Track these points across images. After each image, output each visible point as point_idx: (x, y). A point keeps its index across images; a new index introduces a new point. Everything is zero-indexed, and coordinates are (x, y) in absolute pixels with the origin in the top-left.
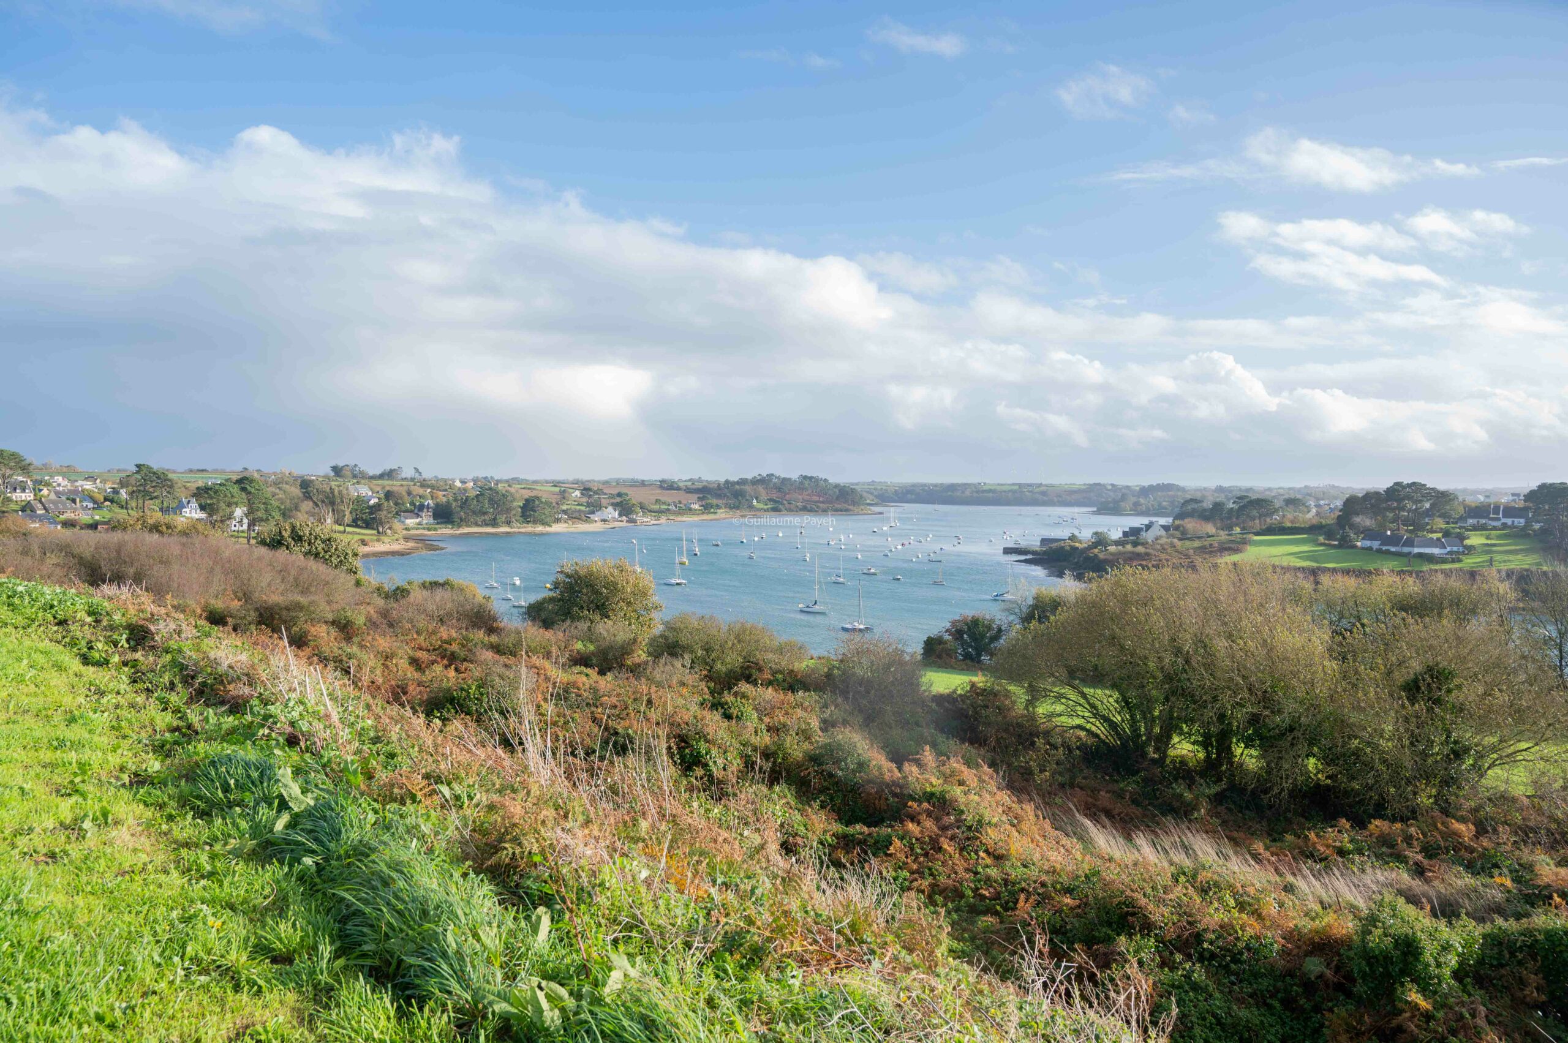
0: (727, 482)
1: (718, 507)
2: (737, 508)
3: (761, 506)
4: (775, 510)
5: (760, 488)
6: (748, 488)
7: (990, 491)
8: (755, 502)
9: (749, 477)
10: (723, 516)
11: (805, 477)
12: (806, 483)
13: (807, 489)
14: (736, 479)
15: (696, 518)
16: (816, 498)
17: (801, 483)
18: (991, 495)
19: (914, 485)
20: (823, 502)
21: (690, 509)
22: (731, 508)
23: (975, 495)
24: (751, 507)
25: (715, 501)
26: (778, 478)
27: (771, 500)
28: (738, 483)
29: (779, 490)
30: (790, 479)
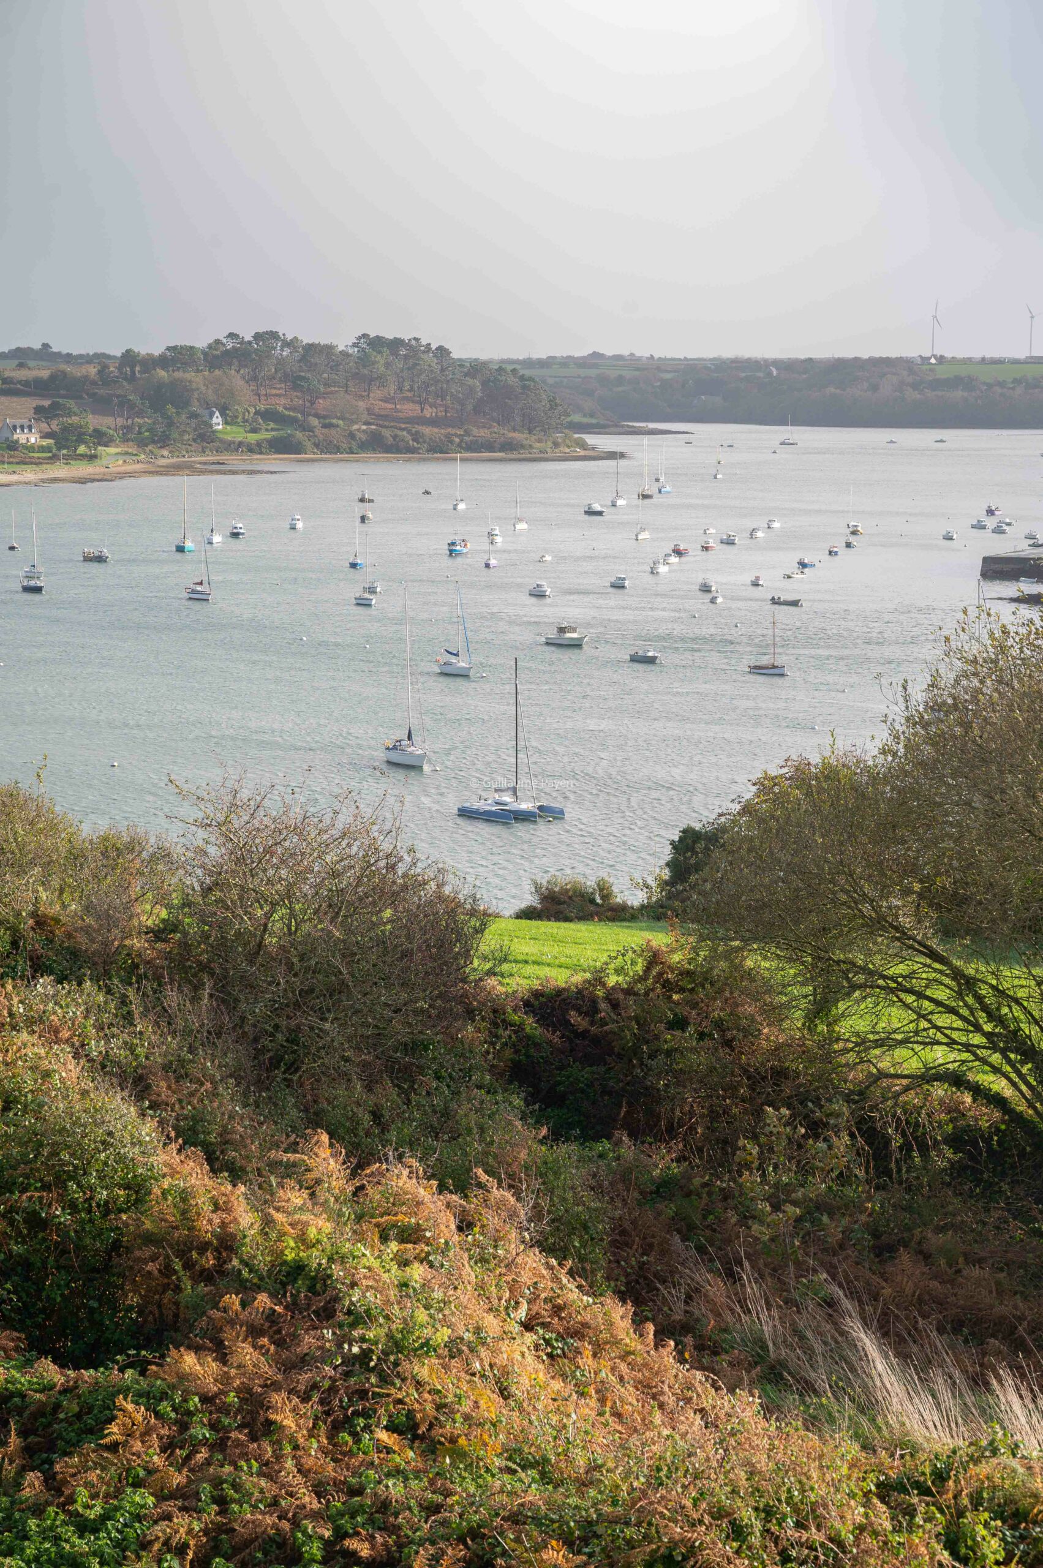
0: (129, 358)
1: (101, 438)
2: (163, 441)
3: (237, 434)
4: (283, 446)
5: (236, 379)
6: (197, 379)
7: (956, 382)
8: (217, 422)
9: (201, 341)
10: (118, 465)
11: (377, 343)
12: (380, 360)
13: (381, 381)
14: (157, 350)
15: (29, 474)
16: (410, 409)
17: (364, 360)
18: (959, 394)
20: (433, 422)
21: (13, 446)
22: (142, 444)
23: (912, 395)
24: (205, 438)
25: (93, 421)
26: (291, 344)
27: (268, 415)
28: (162, 361)
29: (295, 382)
30: (329, 348)
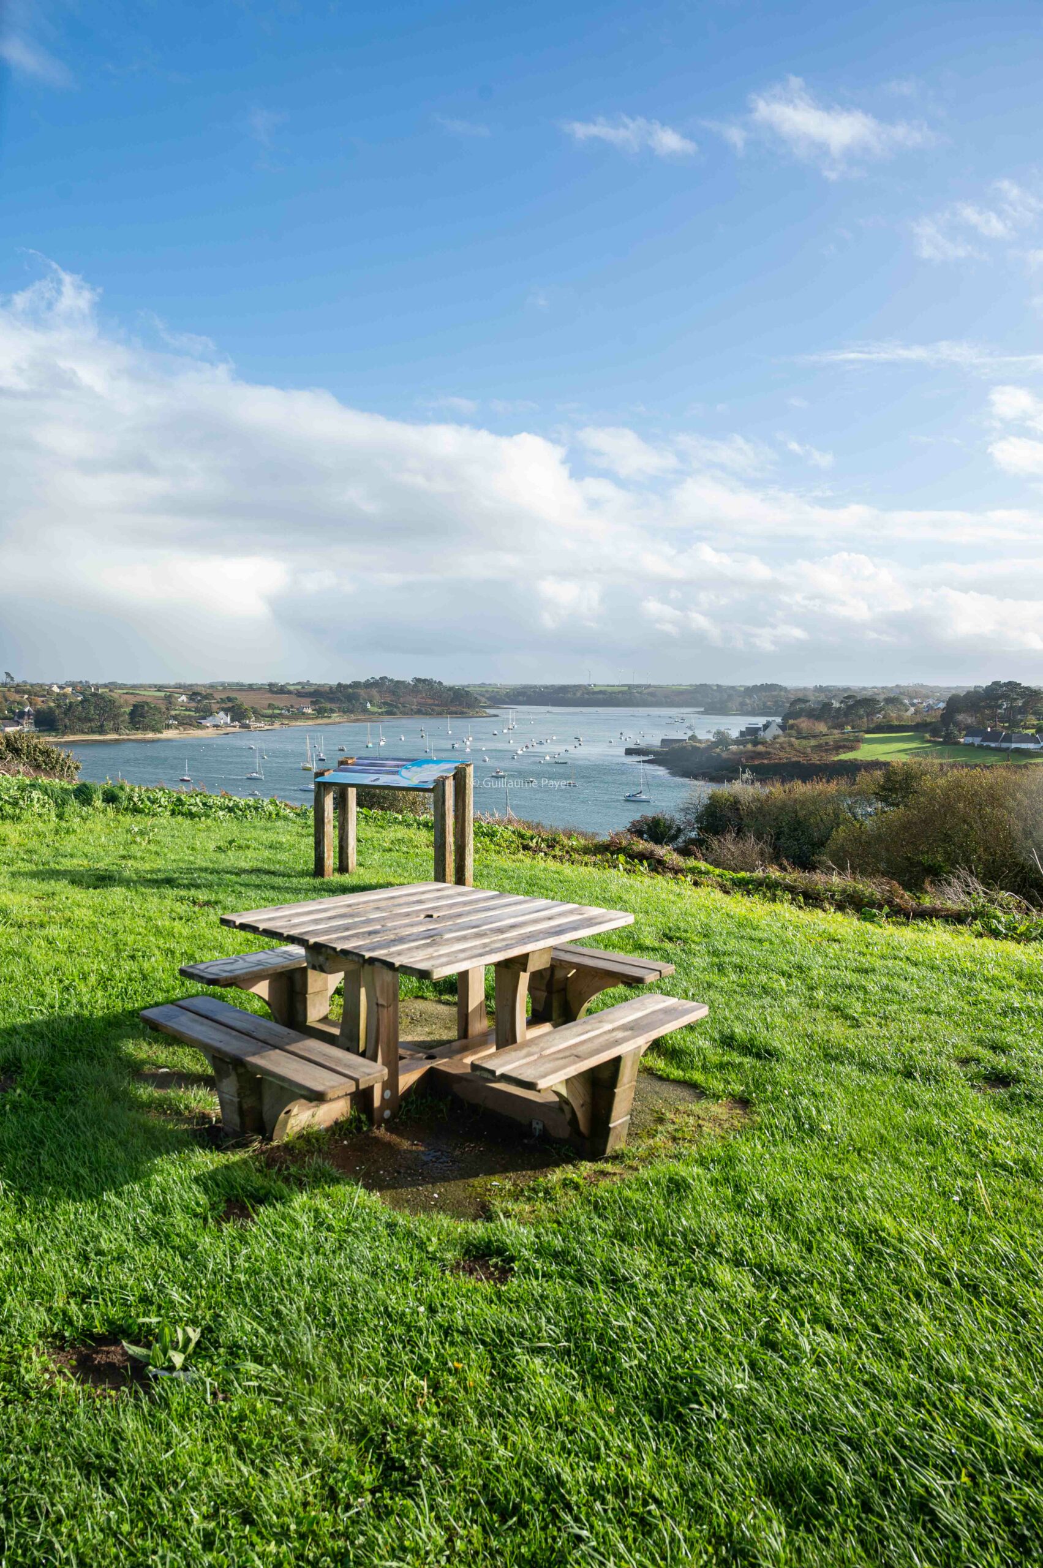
0: (339, 685)
1: (332, 711)
2: (351, 712)
3: (375, 709)
4: (390, 713)
5: (374, 692)
6: (362, 692)
7: (600, 692)
8: (368, 705)
9: (363, 680)
10: (337, 720)
11: (418, 680)
12: (420, 685)
13: (420, 692)
14: (349, 683)
15: (310, 723)
16: (430, 701)
17: (415, 686)
18: (601, 696)
19: (525, 687)
20: (437, 705)
21: (304, 714)
22: (344, 712)
23: (586, 696)
24: (365, 711)
25: (328, 706)
26: (392, 680)
27: (385, 703)
28: (350, 686)
29: (394, 693)
30: (403, 682)
